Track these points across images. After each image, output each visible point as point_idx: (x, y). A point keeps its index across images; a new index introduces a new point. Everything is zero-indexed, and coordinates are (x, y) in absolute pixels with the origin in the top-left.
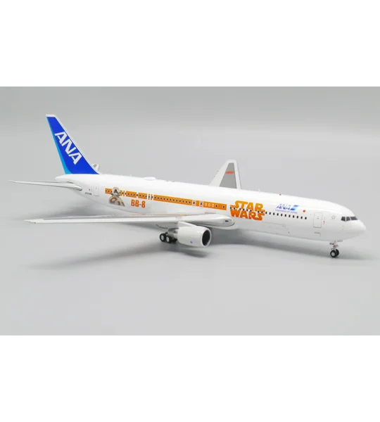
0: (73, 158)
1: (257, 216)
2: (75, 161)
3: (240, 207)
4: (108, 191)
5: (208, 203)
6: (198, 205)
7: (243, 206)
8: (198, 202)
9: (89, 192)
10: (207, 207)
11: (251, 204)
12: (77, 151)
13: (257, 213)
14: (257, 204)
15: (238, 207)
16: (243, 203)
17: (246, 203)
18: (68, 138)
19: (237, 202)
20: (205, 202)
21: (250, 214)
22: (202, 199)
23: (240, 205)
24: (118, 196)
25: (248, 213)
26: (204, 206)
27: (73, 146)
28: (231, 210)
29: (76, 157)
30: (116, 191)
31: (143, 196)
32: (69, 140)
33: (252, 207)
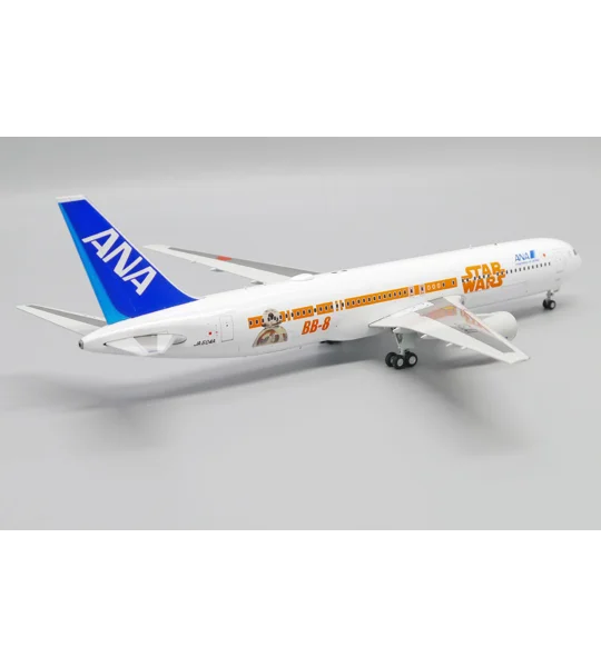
0: (135, 282)
1: (496, 282)
2: (141, 289)
3: (474, 275)
4: (254, 322)
5: (431, 284)
6: (417, 293)
7: (477, 273)
8: (417, 287)
9: (210, 338)
10: (432, 290)
11: (485, 266)
12: (144, 264)
13: (496, 276)
14: (493, 265)
15: (470, 275)
16: (476, 268)
17: (479, 267)
18: (120, 240)
19: (468, 270)
20: (426, 285)
21: (488, 281)
22: (421, 282)
23: (473, 272)
24: (277, 325)
25: (485, 280)
26: (427, 291)
27: (134, 255)
28: (464, 284)
29: (141, 279)
30: (271, 316)
31: (326, 308)
32: (124, 245)
33: (489, 271)
